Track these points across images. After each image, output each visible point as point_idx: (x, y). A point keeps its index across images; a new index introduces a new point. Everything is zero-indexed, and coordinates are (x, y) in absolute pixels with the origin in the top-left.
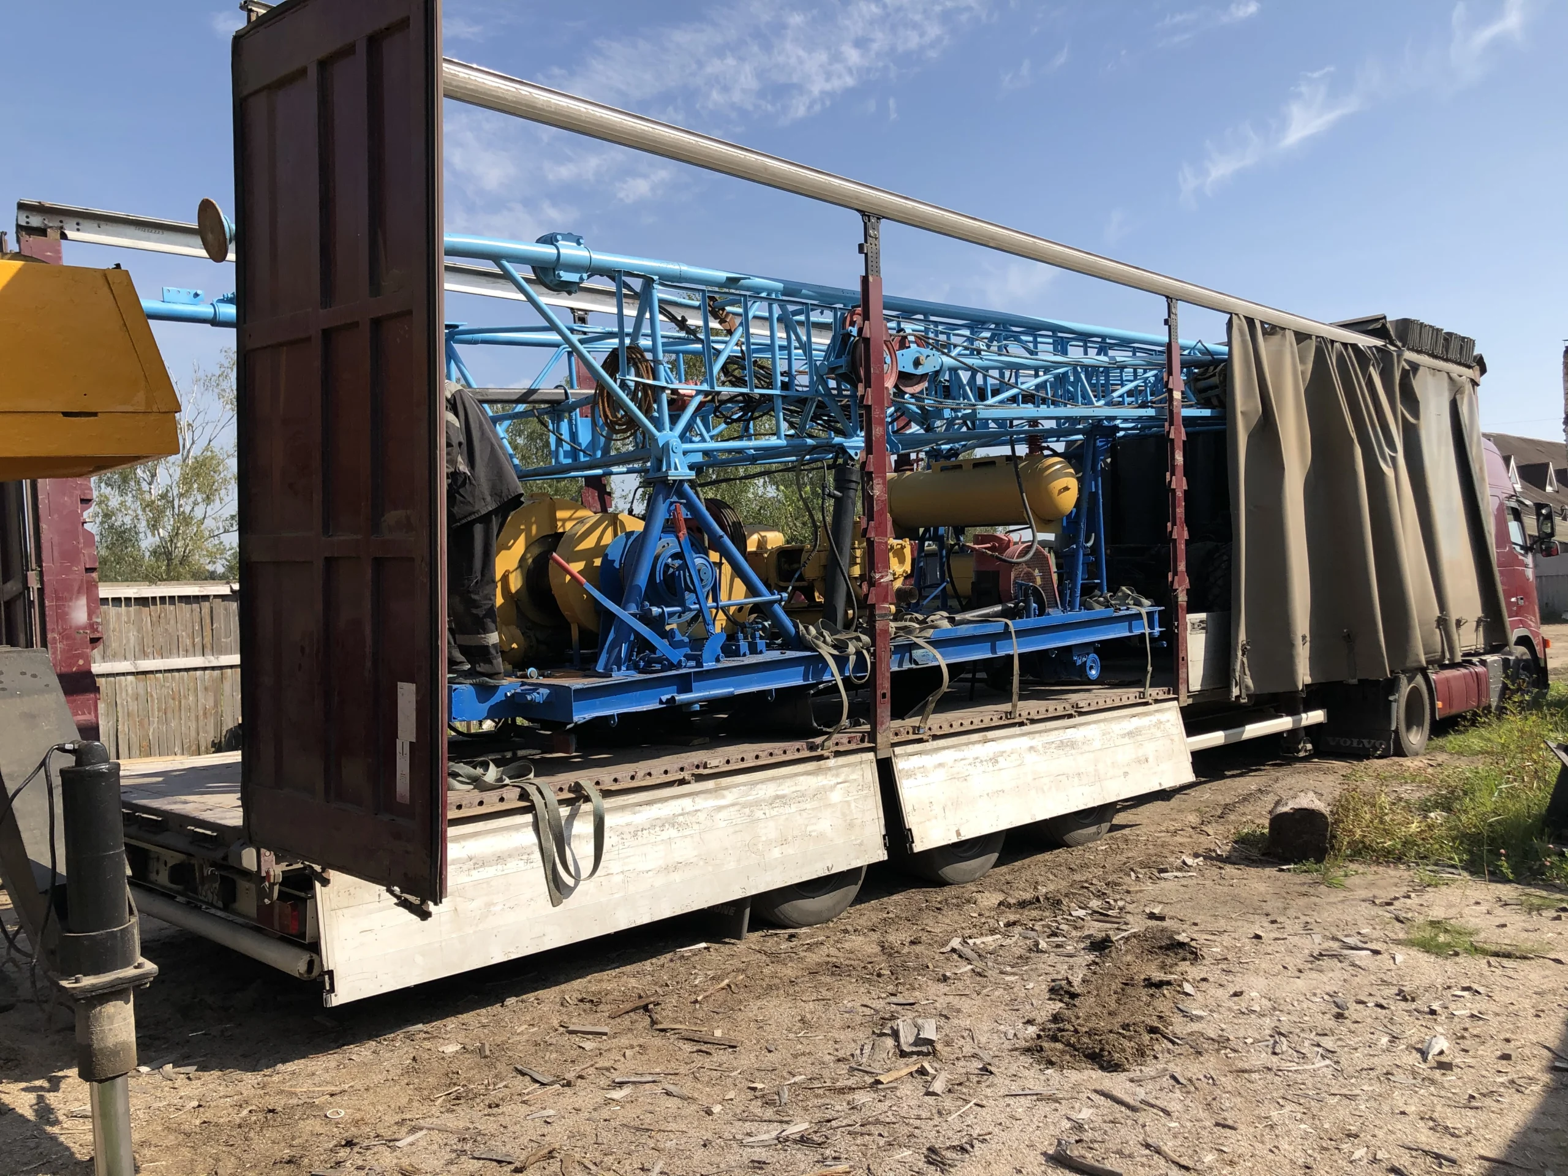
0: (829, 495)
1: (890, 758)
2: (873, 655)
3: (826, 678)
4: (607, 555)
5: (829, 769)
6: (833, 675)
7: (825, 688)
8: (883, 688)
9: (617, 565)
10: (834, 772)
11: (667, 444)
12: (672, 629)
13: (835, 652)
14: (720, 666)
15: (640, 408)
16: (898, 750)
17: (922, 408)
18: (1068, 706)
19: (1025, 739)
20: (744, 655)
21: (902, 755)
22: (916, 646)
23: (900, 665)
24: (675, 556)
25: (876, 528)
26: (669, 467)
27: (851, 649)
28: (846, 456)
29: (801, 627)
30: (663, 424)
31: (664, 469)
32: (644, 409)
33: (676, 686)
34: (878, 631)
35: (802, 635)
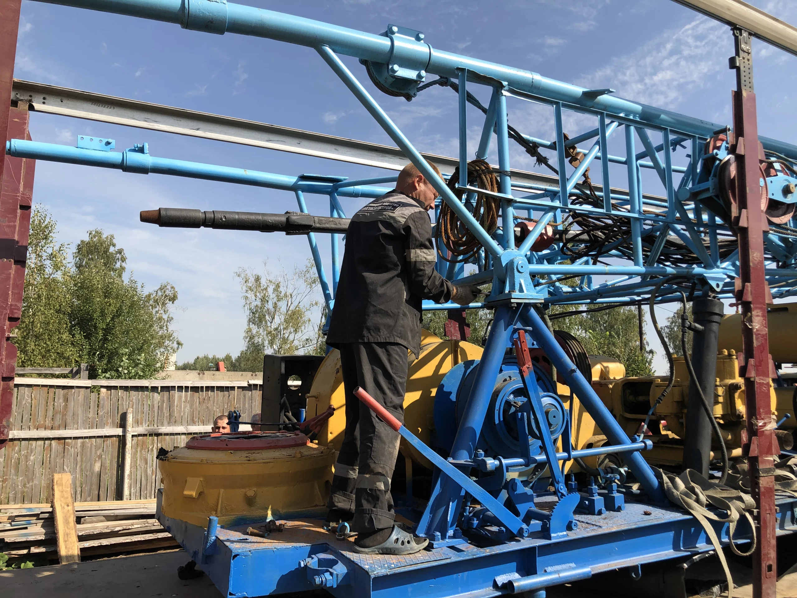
0: (690, 328)
2: (757, 518)
3: (701, 546)
4: (443, 386)
6: (709, 541)
7: (702, 560)
8: (769, 559)
9: (453, 397)
11: (511, 263)
12: (513, 480)
13: (715, 518)
14: (573, 535)
15: (482, 224)
17: (782, 239)
20: (600, 513)
23: (782, 527)
24: (518, 392)
25: (757, 367)
26: (512, 289)
27: (735, 515)
28: (706, 287)
29: (665, 478)
30: (508, 242)
31: (507, 291)
32: (487, 224)
33: (514, 564)
34: (762, 490)
35: (669, 489)
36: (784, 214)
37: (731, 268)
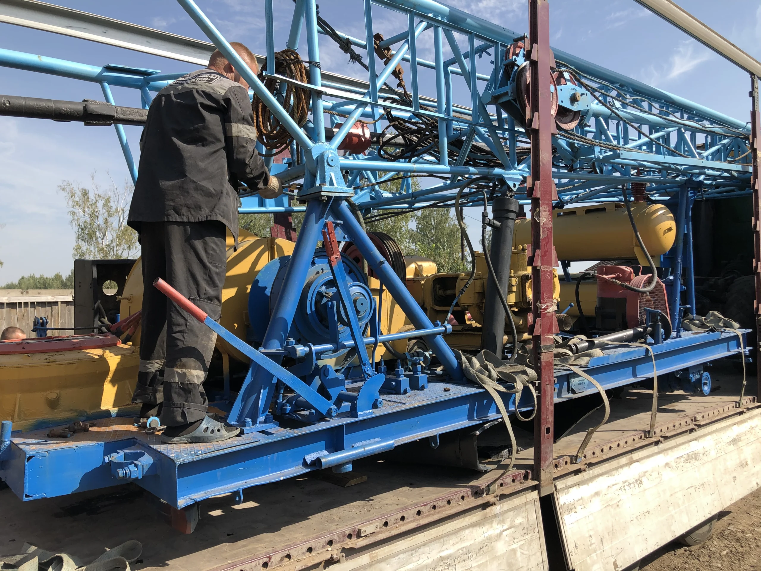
0: (489, 224)
1: (553, 494)
2: (538, 389)
3: (492, 415)
4: (257, 281)
5: (495, 516)
6: (498, 411)
7: (491, 428)
8: (547, 423)
9: (268, 292)
10: (501, 518)
11: (322, 156)
12: (325, 366)
13: (503, 389)
14: (378, 412)
15: (292, 116)
16: (560, 484)
17: (571, 145)
18: (689, 421)
19: (661, 456)
20: (405, 392)
21: (563, 489)
22: (575, 375)
23: (559, 396)
24: (329, 284)
25: (542, 256)
26: (323, 182)
27: (519, 386)
28: (505, 187)
29: (464, 359)
30: (318, 135)
31: (317, 185)
32: (297, 116)
33: (323, 443)
34: (543, 364)
35: (466, 367)
36: (571, 121)
37: (526, 169)
